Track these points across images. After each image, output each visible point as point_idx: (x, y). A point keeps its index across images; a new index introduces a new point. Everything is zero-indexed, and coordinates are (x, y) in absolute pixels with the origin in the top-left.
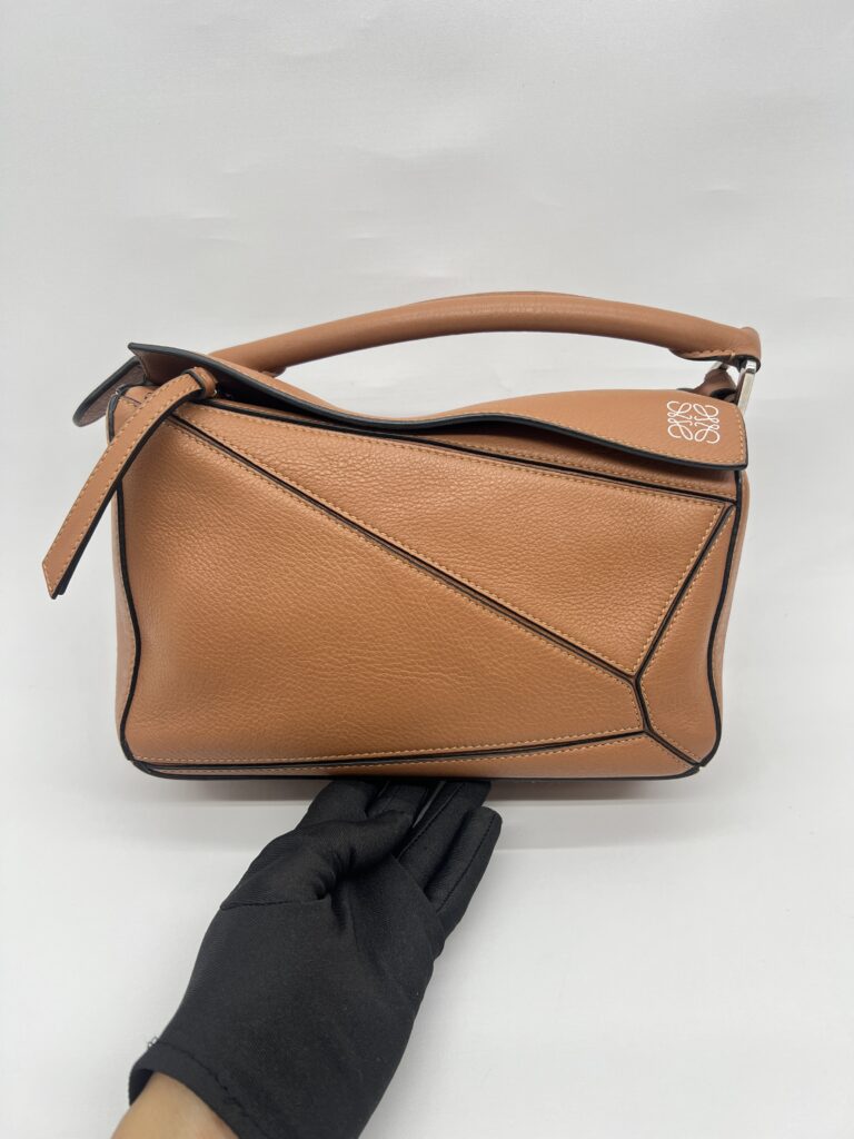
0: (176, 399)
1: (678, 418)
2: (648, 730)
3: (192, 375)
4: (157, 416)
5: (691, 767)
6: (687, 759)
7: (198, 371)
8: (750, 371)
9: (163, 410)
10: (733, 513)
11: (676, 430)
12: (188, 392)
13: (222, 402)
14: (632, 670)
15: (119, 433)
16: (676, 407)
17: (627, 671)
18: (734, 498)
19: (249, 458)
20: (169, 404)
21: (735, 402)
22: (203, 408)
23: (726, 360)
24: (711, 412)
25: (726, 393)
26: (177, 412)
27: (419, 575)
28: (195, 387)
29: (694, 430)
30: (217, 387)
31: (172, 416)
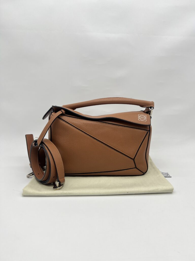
0: (59, 115)
1: (140, 117)
2: (136, 168)
3: (61, 111)
4: (56, 117)
5: (143, 173)
6: (142, 172)
7: (62, 110)
8: (152, 109)
9: (57, 116)
10: (149, 132)
11: (139, 119)
12: (61, 113)
13: (66, 115)
14: (133, 158)
15: (51, 119)
16: (139, 115)
17: (132, 158)
18: (149, 130)
19: (72, 124)
20: (58, 115)
21: (150, 114)
22: (63, 116)
23: (148, 107)
24: (145, 116)
25: (148, 112)
26: (59, 116)
27: (99, 143)
28: (62, 113)
29: (142, 119)
30: (65, 112)
31: (59, 117)
